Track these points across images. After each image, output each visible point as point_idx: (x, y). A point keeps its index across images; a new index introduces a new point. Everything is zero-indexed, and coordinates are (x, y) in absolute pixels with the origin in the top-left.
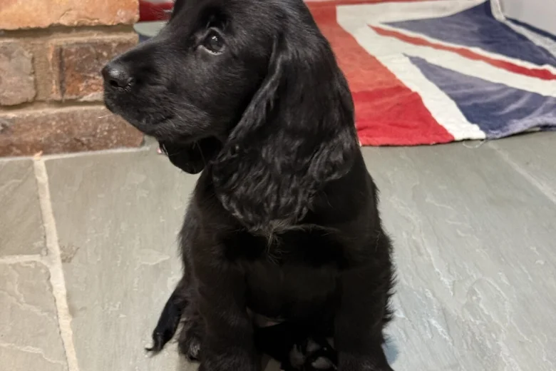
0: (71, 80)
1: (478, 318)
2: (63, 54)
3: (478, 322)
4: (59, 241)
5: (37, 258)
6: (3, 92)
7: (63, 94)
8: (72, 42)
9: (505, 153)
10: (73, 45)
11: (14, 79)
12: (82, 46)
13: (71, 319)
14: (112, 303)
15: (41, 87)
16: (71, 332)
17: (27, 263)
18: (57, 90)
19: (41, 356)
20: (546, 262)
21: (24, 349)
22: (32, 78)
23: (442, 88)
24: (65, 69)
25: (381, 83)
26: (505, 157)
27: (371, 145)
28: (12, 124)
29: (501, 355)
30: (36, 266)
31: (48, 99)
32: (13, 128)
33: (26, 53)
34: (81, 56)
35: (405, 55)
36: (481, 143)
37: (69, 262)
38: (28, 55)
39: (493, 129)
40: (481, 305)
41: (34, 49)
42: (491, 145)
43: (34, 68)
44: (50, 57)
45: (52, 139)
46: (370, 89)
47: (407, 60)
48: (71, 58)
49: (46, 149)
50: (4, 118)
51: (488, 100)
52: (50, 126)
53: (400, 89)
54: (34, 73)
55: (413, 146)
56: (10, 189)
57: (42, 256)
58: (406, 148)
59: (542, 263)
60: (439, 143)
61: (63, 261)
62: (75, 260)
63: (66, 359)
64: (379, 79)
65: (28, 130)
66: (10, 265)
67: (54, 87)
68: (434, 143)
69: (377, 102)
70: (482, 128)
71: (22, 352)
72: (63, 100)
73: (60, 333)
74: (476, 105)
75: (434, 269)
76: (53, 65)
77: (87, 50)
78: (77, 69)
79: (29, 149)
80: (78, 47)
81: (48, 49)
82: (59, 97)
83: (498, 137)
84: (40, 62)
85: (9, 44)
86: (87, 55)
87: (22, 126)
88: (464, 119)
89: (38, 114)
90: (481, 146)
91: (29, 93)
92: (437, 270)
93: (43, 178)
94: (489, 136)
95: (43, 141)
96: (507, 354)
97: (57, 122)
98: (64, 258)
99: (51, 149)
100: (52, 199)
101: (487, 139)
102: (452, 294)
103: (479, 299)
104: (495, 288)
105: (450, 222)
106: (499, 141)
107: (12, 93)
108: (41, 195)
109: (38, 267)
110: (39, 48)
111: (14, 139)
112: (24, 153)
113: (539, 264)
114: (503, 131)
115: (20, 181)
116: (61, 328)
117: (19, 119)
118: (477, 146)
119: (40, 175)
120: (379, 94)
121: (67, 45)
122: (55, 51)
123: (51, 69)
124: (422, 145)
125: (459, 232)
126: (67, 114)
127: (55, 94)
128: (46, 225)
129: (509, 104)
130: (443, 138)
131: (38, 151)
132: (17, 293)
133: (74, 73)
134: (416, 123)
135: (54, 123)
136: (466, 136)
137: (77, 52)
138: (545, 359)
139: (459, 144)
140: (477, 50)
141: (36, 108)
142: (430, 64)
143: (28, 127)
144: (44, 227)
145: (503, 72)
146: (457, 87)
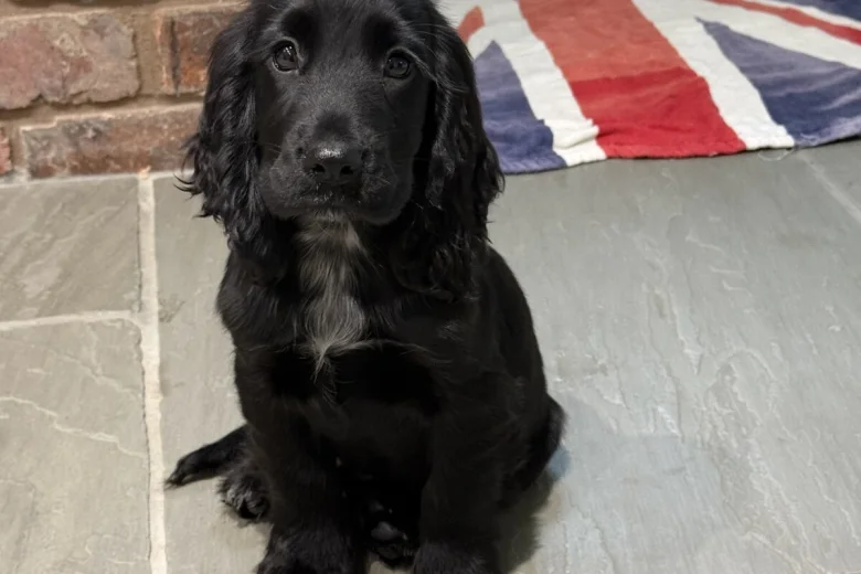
0: (187, 67)
1: (727, 405)
2: (176, 29)
3: (725, 412)
4: (159, 293)
5: (125, 315)
6: (95, 83)
7: (176, 87)
8: (188, 12)
9: (818, 167)
10: (188, 15)
11: (108, 66)
12: (202, 17)
13: (161, 398)
14: (218, 377)
15: (147, 77)
16: (159, 416)
17: (112, 321)
18: (167, 79)
19: (115, 446)
20: (843, 329)
21: (94, 436)
22: (133, 64)
23: (743, 70)
24: (179, 49)
25: (652, 63)
26: (819, 173)
27: (620, 157)
28: (107, 128)
29: (749, 457)
30: (123, 326)
31: (158, 93)
32: (109, 134)
33: (124, 28)
34: (200, 31)
35: (699, 20)
36: (786, 153)
37: (169, 321)
38: (127, 30)
39: (807, 132)
40: (736, 388)
41: (135, 23)
42: (803, 155)
43: (135, 48)
44: (158, 33)
45: (164, 149)
46: (635, 73)
47: (700, 27)
48: (187, 34)
49: (155, 163)
50: (97, 120)
51: (812, 88)
52: (160, 130)
53: (682, 72)
54: (136, 56)
55: (683, 158)
56: (102, 219)
57: (133, 312)
58: (672, 160)
59: (838, 329)
60: (721, 154)
61: (161, 320)
62: (177, 319)
63: (148, 450)
64: (652, 57)
65: (131, 137)
66: (90, 324)
67: (165, 76)
68: (715, 153)
69: (643, 93)
70: (791, 132)
71: (92, 440)
72: (178, 96)
73: (144, 416)
74: (790, 96)
75: (677, 336)
76: (162, 44)
77: (211, 24)
78: (195, 49)
79: (131, 163)
80: (197, 19)
81: (155, 22)
82: (171, 91)
83: (814, 143)
84: (144, 40)
85: (101, 15)
86: (209, 30)
87: (122, 130)
88: (767, 117)
89: (144, 114)
90: (786, 157)
91: (130, 86)
92: (682, 338)
93: (148, 204)
94: (799, 143)
95: (151, 154)
96: (758, 456)
97: (171, 125)
98: (163, 315)
99: (163, 164)
100: (157, 234)
101: (796, 148)
102: (696, 371)
103: (733, 380)
104: (761, 366)
105: (714, 270)
106: (814, 150)
107: (106, 85)
108: (142, 229)
109: (126, 327)
110: (143, 21)
111: (111, 149)
112: (125, 168)
113: (833, 331)
114: (822, 136)
115: (115, 208)
116: (147, 409)
117: (116, 120)
118: (779, 158)
119: (145, 200)
120: (647, 80)
121: (181, 15)
122: (165, 24)
123: (159, 50)
124: (696, 156)
125: (726, 286)
126: (185, 114)
127: (165, 86)
128: (143, 270)
129: (842, 93)
130: (728, 146)
131: (144, 166)
132: (94, 361)
133: (192, 55)
134: (690, 124)
135: (166, 127)
136: (764, 143)
137: (195, 26)
138: (810, 464)
139: (753, 155)
140: (812, 11)
141: (141, 106)
142: (735, 34)
143: (130, 133)
144: (141, 274)
145: (845, 44)
146: (770, 68)
